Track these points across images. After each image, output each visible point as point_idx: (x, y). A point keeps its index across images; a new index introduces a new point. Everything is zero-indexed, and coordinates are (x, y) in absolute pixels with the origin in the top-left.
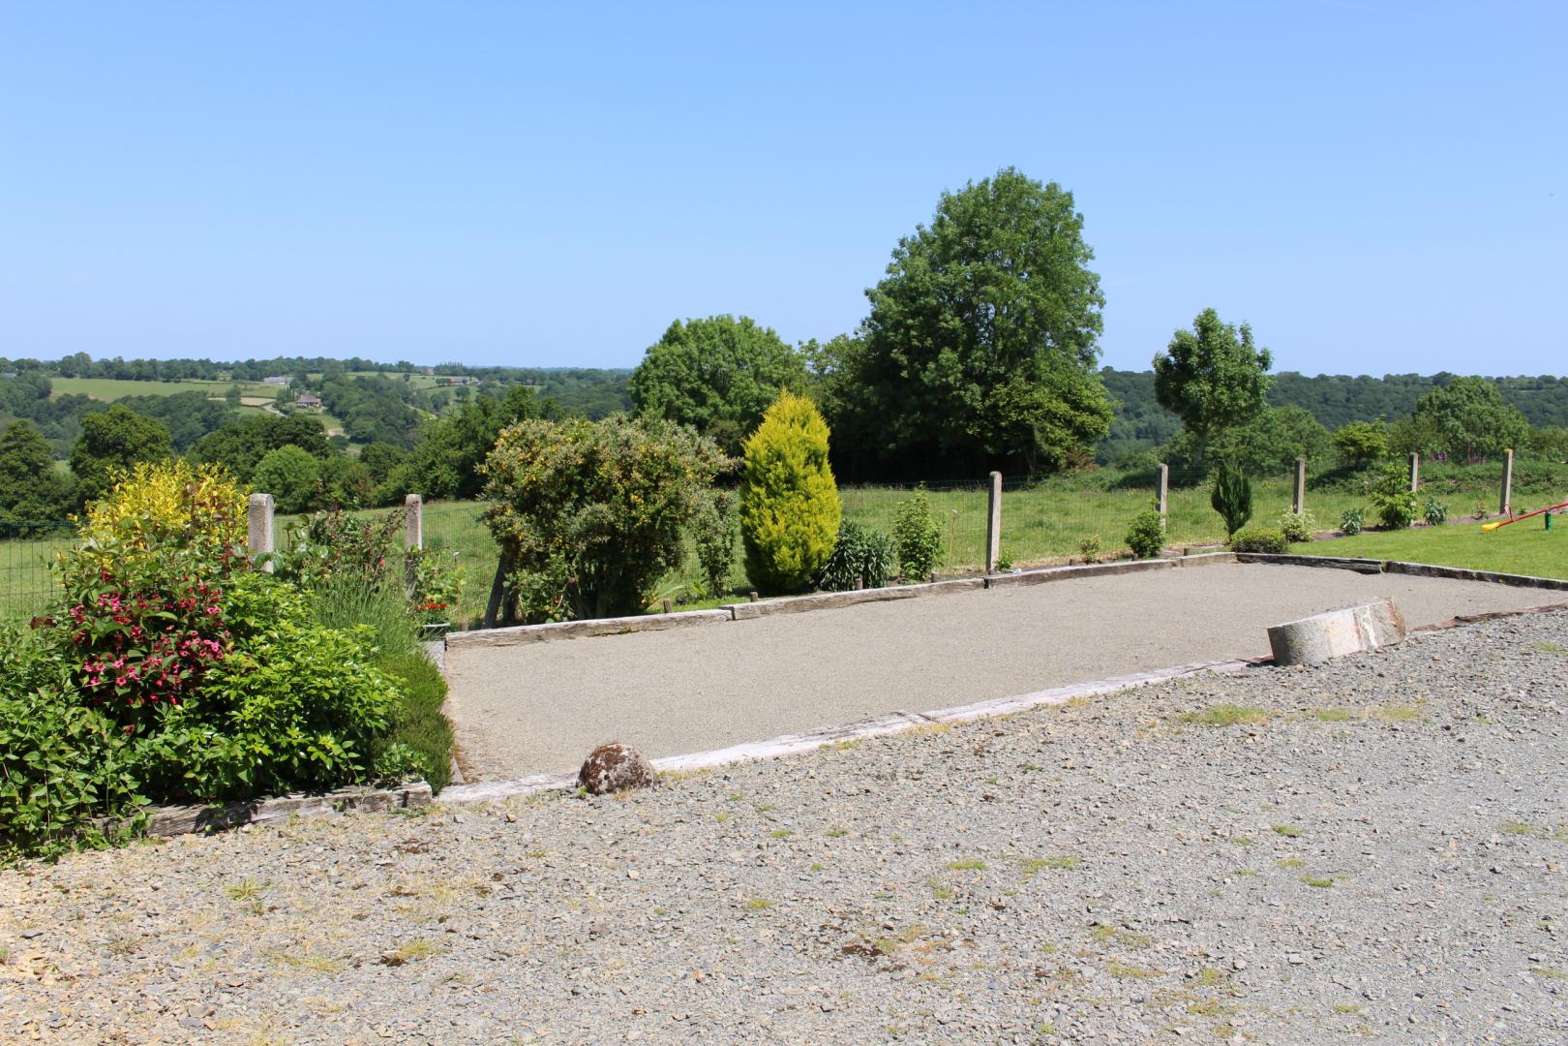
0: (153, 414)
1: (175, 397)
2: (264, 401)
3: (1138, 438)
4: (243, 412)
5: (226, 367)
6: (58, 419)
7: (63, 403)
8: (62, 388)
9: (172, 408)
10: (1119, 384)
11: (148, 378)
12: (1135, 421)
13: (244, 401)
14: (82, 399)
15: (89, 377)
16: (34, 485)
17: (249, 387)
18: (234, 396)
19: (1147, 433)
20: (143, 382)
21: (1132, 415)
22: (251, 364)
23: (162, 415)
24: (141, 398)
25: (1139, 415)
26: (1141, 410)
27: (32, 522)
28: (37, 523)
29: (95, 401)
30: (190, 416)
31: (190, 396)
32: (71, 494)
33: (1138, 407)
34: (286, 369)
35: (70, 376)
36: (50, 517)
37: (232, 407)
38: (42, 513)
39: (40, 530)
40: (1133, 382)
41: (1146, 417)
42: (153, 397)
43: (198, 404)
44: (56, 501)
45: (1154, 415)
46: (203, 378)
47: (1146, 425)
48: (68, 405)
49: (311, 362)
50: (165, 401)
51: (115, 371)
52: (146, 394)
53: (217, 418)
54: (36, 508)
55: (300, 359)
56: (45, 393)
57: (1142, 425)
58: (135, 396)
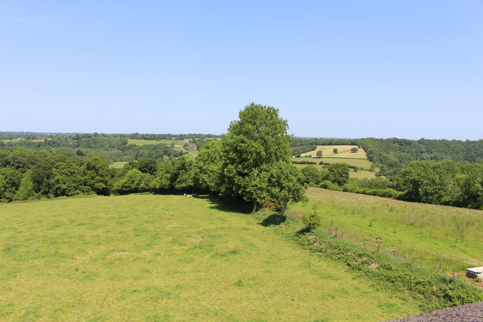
0: (151, 150)
1: (157, 145)
2: (180, 146)
3: (431, 159)
4: (175, 149)
5: (174, 136)
6: (128, 150)
7: (130, 146)
8: (130, 142)
9: (156, 148)
10: (426, 143)
11: (152, 139)
12: (430, 154)
13: (175, 146)
14: (135, 145)
15: (138, 139)
16: (71, 178)
17: (177, 142)
18: (173, 145)
19: (434, 158)
20: (151, 140)
21: (429, 152)
22: (181, 135)
23: (154, 150)
24: (149, 145)
25: (431, 153)
26: (432, 151)
27: (70, 188)
28: (71, 189)
29: (138, 146)
30: (160, 150)
31: (161, 145)
32: (80, 181)
33: (431, 150)
34: (190, 137)
35: (134, 139)
36: (74, 187)
37: (171, 147)
38: (72, 186)
39: (71, 191)
40: (430, 143)
41: (434, 153)
42: (152, 145)
43: (163, 147)
44: (76, 183)
45: (436, 153)
46: (167, 139)
47: (433, 156)
48: (131, 147)
49: (197, 135)
50: (155, 146)
51: (145, 137)
52: (150, 144)
53: (167, 151)
54: (71, 184)
55: (195, 134)
56: (126, 143)
57: (432, 156)
58: (147, 144)
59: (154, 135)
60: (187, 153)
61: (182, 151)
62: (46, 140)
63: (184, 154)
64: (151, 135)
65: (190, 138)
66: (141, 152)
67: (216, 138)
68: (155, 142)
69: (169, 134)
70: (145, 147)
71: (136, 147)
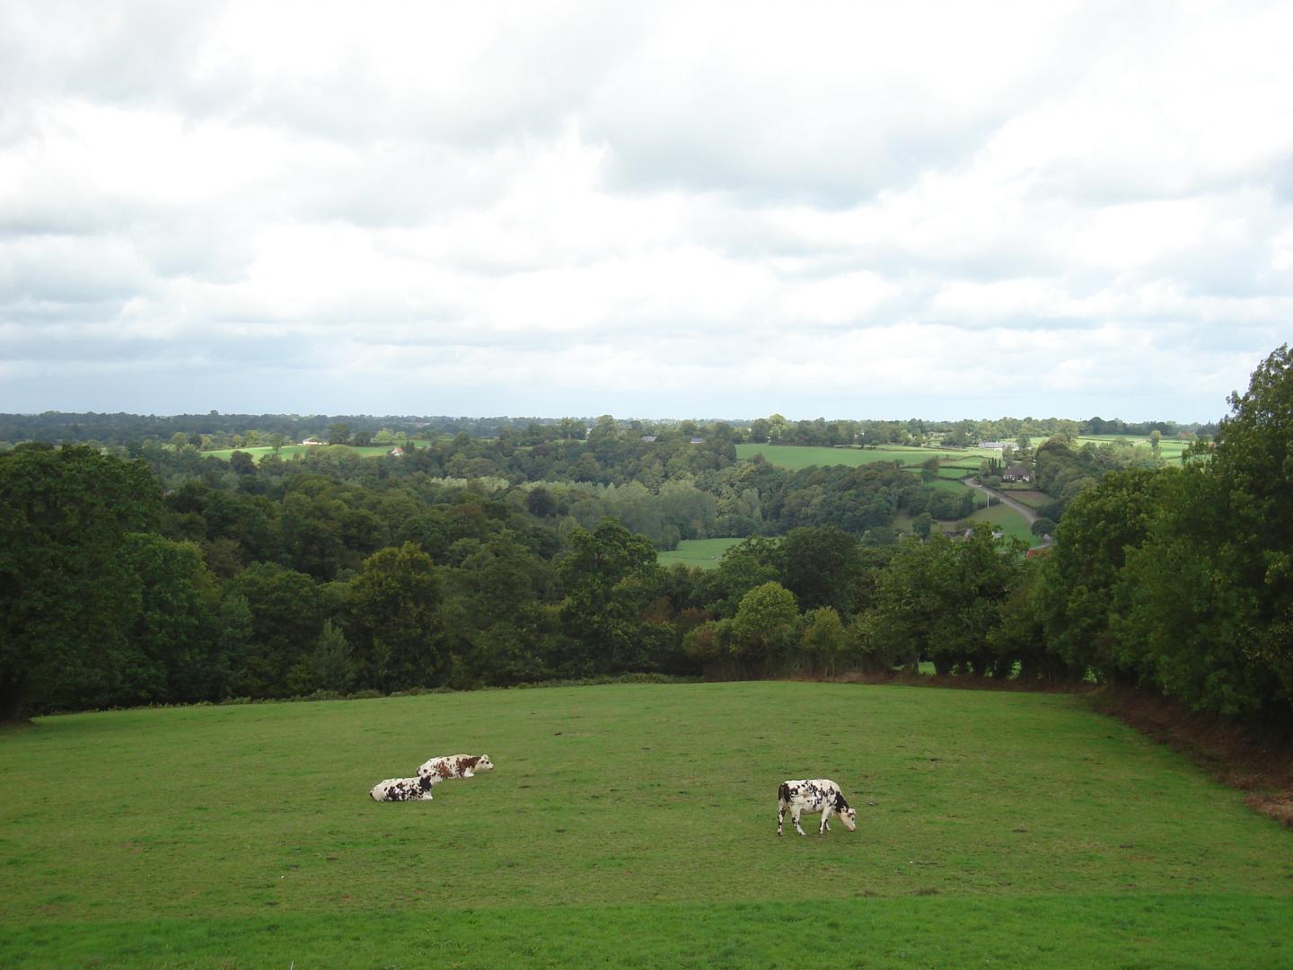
0: (838, 488)
1: (863, 467)
2: (964, 473)
4: (940, 487)
8: (749, 455)
9: (860, 480)
13: (942, 473)
15: (777, 443)
17: (952, 455)
18: (931, 467)
23: (849, 488)
24: (827, 469)
30: (877, 490)
31: (881, 465)
34: (1010, 432)
37: (925, 479)
43: (888, 476)
46: (906, 443)
49: (1041, 423)
50: (852, 471)
51: (809, 435)
53: (908, 494)
55: (1029, 420)
58: (820, 466)
59: (850, 426)
60: (994, 503)
61: (971, 494)
62: (409, 448)
63: (982, 506)
64: (834, 427)
65: (1004, 437)
66: (792, 498)
67: (1128, 439)
68: (853, 458)
69: (913, 422)
70: (811, 476)
71: (771, 476)
